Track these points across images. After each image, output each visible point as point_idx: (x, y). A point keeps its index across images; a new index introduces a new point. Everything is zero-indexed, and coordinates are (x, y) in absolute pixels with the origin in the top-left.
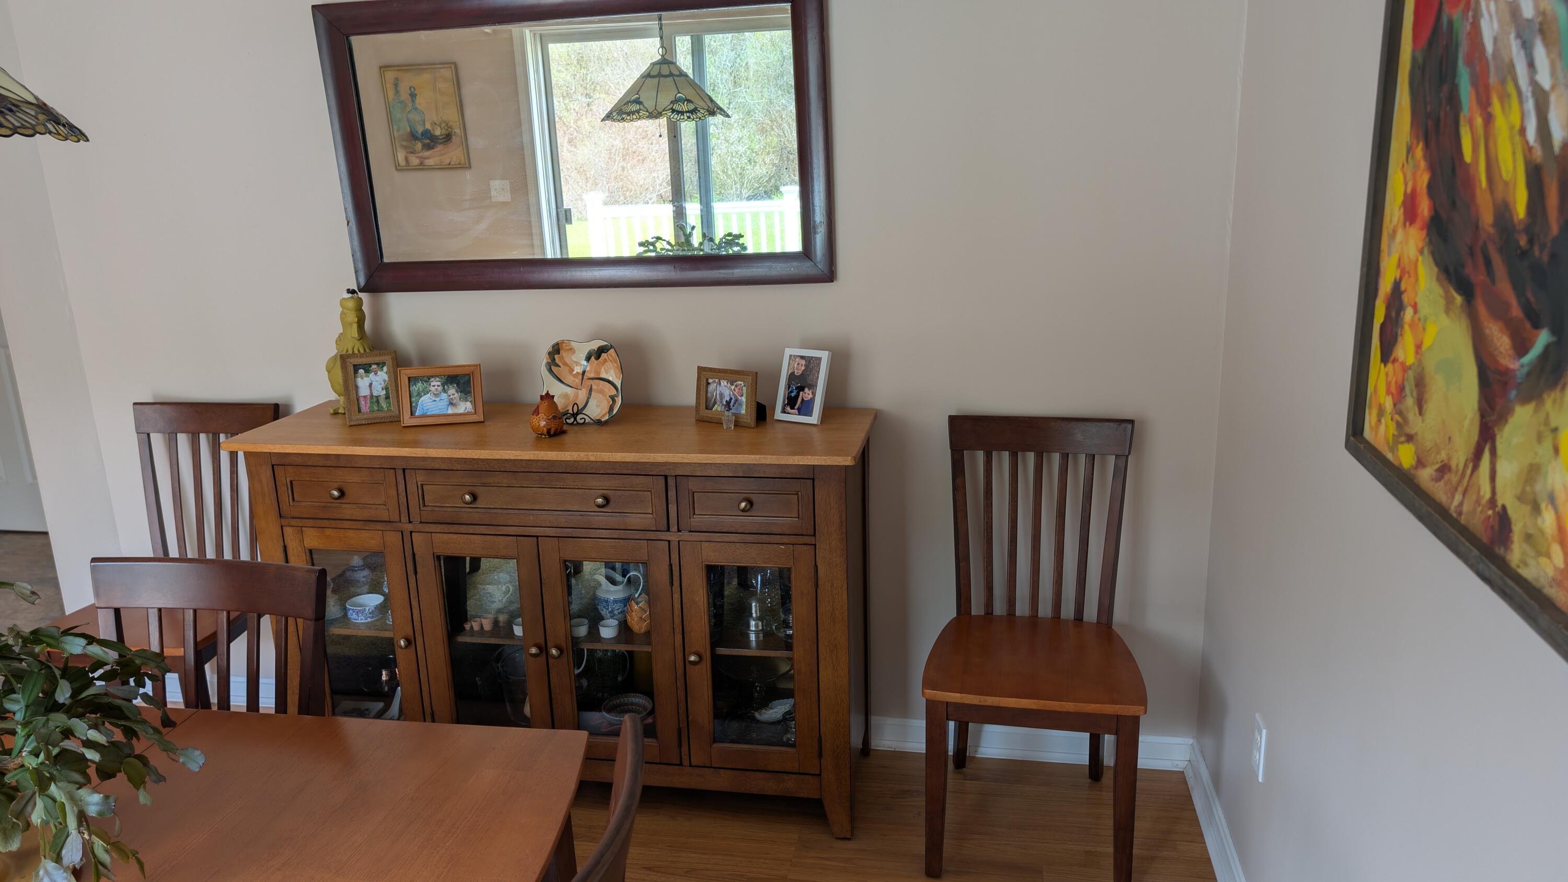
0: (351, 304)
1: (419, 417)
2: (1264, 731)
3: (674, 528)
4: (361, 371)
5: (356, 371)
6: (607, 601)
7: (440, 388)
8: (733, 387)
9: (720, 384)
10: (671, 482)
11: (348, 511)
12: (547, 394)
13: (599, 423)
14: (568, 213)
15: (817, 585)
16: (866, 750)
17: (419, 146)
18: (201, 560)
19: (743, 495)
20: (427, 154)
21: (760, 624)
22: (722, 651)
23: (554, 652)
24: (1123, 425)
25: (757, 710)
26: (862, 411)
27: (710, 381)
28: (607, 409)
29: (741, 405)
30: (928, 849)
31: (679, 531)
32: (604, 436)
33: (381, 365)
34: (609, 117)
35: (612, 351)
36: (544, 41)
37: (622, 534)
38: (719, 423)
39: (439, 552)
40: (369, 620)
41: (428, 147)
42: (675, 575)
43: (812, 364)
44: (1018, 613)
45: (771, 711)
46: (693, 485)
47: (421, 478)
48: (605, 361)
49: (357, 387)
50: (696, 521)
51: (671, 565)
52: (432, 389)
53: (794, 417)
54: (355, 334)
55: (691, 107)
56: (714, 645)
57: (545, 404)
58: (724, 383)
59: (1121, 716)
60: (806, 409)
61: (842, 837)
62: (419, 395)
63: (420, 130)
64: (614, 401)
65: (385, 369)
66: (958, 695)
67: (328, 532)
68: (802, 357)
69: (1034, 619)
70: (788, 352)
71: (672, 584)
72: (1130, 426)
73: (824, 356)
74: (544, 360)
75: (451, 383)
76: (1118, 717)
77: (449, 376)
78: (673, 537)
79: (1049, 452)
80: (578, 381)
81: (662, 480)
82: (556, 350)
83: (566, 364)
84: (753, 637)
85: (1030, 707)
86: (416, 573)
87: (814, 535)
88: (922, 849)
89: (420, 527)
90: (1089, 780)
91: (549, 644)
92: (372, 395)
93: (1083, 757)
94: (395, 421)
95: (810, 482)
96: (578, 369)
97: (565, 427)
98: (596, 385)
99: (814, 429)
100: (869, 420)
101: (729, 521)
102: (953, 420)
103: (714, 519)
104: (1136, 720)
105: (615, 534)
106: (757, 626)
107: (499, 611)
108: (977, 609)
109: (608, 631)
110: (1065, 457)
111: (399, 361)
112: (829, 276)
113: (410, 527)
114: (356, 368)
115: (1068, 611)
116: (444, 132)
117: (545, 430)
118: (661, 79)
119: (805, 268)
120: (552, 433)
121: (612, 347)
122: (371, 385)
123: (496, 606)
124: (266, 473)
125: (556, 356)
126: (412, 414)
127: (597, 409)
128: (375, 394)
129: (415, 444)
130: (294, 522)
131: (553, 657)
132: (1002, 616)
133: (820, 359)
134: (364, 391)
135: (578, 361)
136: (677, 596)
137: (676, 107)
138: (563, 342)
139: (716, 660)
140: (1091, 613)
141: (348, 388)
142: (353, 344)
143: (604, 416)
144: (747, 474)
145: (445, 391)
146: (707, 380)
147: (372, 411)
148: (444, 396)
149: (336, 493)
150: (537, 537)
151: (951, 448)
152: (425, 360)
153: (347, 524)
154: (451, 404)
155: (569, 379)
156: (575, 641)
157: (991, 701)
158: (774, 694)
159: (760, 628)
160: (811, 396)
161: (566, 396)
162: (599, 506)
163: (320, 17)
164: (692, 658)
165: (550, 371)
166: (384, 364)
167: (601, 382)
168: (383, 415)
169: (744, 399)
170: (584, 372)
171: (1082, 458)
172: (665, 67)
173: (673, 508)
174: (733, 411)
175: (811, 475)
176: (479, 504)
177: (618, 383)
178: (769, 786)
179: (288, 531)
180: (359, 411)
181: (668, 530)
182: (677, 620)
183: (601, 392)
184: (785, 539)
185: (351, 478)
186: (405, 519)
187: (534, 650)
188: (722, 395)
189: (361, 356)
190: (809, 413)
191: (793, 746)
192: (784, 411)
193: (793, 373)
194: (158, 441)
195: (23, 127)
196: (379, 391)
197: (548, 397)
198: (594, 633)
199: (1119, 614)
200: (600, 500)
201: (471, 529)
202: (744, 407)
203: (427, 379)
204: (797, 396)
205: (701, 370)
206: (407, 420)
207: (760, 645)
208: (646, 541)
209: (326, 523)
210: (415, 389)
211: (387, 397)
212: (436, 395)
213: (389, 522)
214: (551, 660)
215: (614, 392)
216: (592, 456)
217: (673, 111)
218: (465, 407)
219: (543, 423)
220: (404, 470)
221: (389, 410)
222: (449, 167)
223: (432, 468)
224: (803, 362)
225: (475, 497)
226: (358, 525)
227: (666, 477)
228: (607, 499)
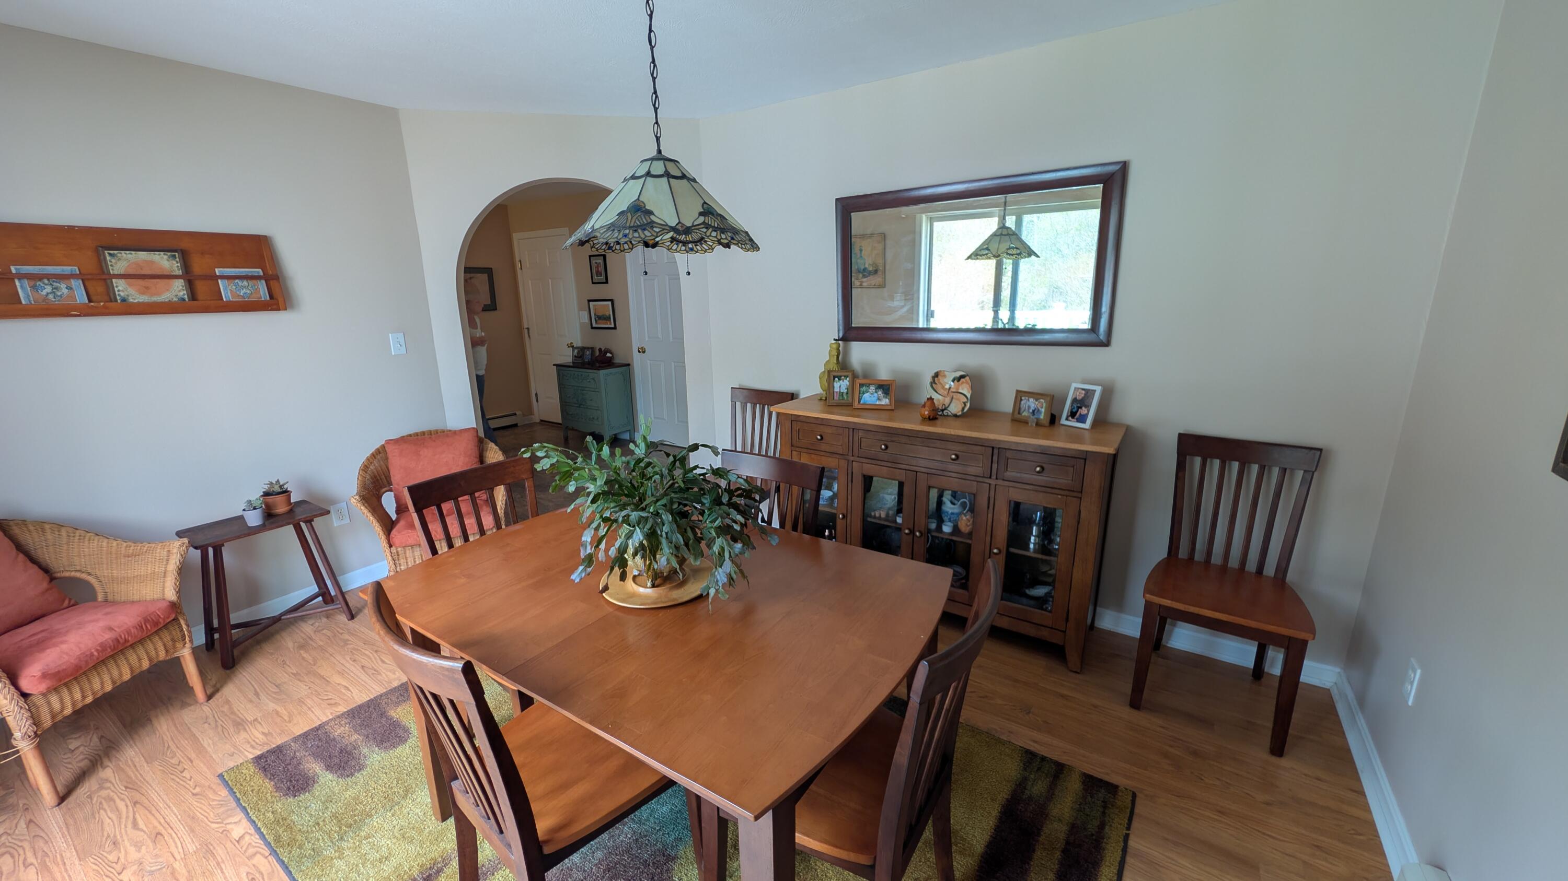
0: (835, 346)
1: (862, 404)
2: (1419, 672)
3: (994, 477)
4: (836, 379)
5: (834, 379)
6: (947, 512)
7: (874, 391)
8: (1037, 403)
9: (1029, 400)
10: (996, 451)
11: (823, 447)
12: (931, 398)
13: (955, 416)
14: (933, 312)
15: (1079, 522)
16: (1092, 627)
17: (861, 275)
18: (774, 457)
19: (1038, 464)
20: (865, 280)
21: (1037, 539)
22: (1013, 550)
23: (918, 534)
24: (1313, 451)
25: (1027, 588)
26: (1118, 425)
27: (1023, 398)
28: (961, 409)
29: (1041, 413)
30: (1133, 690)
31: (997, 479)
32: (957, 423)
33: (846, 377)
34: (969, 258)
35: (967, 378)
36: (931, 220)
37: (964, 477)
38: (1027, 423)
39: (865, 473)
40: (825, 503)
41: (864, 276)
42: (991, 504)
43: (1089, 394)
44: (1213, 561)
45: (1036, 591)
46: (1009, 454)
47: (861, 434)
48: (963, 383)
49: (833, 387)
50: (1008, 474)
51: (989, 498)
52: (870, 390)
53: (1073, 423)
54: (835, 362)
55: (1018, 252)
56: (1008, 546)
57: (929, 402)
58: (1031, 400)
59: (1293, 638)
60: (1083, 419)
61: (1075, 670)
62: (864, 393)
63: (862, 267)
64: (965, 405)
65: (848, 379)
66: (1169, 602)
67: (813, 456)
68: (1083, 389)
69: (1224, 568)
70: (1074, 385)
71: (988, 507)
72: (1319, 453)
73: (1098, 389)
74: (929, 380)
75: (880, 388)
76: (1290, 638)
77: (879, 385)
78: (993, 482)
79: (1250, 463)
80: (946, 392)
81: (991, 449)
82: (937, 375)
83: (941, 384)
84: (1032, 546)
85: (1222, 619)
86: (852, 482)
87: (1081, 492)
88: (1129, 691)
89: (858, 459)
90: (1251, 678)
91: (916, 529)
92: (840, 392)
93: (1250, 663)
94: (850, 405)
95: (1082, 461)
96: (947, 386)
97: (938, 416)
98: (955, 395)
99: (1087, 432)
100: (1124, 430)
101: (1027, 477)
102: (1181, 436)
103: (1019, 475)
104: (1305, 643)
105: (960, 476)
106: (1035, 540)
107: (889, 509)
108: (1183, 554)
109: (947, 529)
110: (1262, 468)
111: (855, 376)
112: (1107, 344)
113: (852, 458)
114: (834, 377)
115: (1251, 566)
116: (874, 269)
117: (927, 416)
118: (1003, 237)
119: (1091, 337)
120: (931, 417)
121: (968, 375)
122: (840, 387)
123: (888, 506)
124: (788, 424)
125: (936, 379)
126: (859, 402)
127: (955, 408)
128: (842, 391)
129: (858, 416)
130: (797, 449)
131: (916, 536)
132: (1200, 562)
133: (1095, 391)
134: (837, 389)
135: (948, 383)
136: (990, 515)
137: (1009, 252)
138: (940, 371)
139: (1009, 556)
140: (1270, 570)
141: (829, 388)
142: (833, 366)
143: (959, 412)
144: (1044, 452)
145: (876, 392)
146: (1021, 397)
147: (839, 399)
148: (876, 394)
149: (819, 437)
150: (917, 472)
151: (1178, 453)
152: (866, 376)
153: (822, 453)
154: (879, 399)
155: (941, 391)
156: (929, 531)
157: (1192, 609)
158: (1036, 583)
159: (1037, 541)
160: (1086, 412)
161: (938, 400)
162: (953, 460)
163: (839, 204)
164: (995, 551)
165: (932, 386)
166: (848, 376)
167: (959, 394)
168: (843, 402)
169: (1043, 410)
170: (950, 388)
171: (1276, 471)
172: (1004, 230)
173: (995, 466)
174: (1036, 416)
175: (1084, 457)
176: (888, 451)
177: (969, 397)
178: (1031, 631)
179: (794, 453)
180: (833, 398)
181: (990, 478)
182: (989, 529)
183: (958, 399)
184: (1062, 493)
185: (829, 430)
186: (850, 454)
187: (907, 531)
188: (1029, 407)
189: (838, 371)
190: (1084, 422)
191: (1050, 612)
192: (1067, 419)
193: (1076, 398)
194: (738, 404)
195: (741, 241)
196: (844, 390)
197: (931, 399)
198: (939, 528)
199: (1291, 576)
200: (953, 457)
201: (883, 463)
202: (1043, 414)
203: (868, 385)
204: (1077, 411)
205: (1018, 392)
206: (856, 405)
207: (1035, 551)
208: (976, 483)
209: (812, 451)
210: (862, 389)
211: (847, 393)
212: (872, 394)
213: (843, 455)
214: (915, 538)
215: (966, 400)
216: (953, 432)
217: (1007, 254)
218: (885, 401)
219: (926, 413)
220: (853, 429)
221: (847, 400)
222: (875, 287)
223: (867, 430)
224: (1083, 392)
225: (887, 447)
226: (828, 454)
227: (993, 448)
228: (957, 456)
